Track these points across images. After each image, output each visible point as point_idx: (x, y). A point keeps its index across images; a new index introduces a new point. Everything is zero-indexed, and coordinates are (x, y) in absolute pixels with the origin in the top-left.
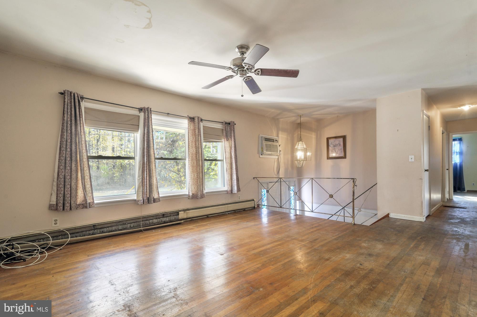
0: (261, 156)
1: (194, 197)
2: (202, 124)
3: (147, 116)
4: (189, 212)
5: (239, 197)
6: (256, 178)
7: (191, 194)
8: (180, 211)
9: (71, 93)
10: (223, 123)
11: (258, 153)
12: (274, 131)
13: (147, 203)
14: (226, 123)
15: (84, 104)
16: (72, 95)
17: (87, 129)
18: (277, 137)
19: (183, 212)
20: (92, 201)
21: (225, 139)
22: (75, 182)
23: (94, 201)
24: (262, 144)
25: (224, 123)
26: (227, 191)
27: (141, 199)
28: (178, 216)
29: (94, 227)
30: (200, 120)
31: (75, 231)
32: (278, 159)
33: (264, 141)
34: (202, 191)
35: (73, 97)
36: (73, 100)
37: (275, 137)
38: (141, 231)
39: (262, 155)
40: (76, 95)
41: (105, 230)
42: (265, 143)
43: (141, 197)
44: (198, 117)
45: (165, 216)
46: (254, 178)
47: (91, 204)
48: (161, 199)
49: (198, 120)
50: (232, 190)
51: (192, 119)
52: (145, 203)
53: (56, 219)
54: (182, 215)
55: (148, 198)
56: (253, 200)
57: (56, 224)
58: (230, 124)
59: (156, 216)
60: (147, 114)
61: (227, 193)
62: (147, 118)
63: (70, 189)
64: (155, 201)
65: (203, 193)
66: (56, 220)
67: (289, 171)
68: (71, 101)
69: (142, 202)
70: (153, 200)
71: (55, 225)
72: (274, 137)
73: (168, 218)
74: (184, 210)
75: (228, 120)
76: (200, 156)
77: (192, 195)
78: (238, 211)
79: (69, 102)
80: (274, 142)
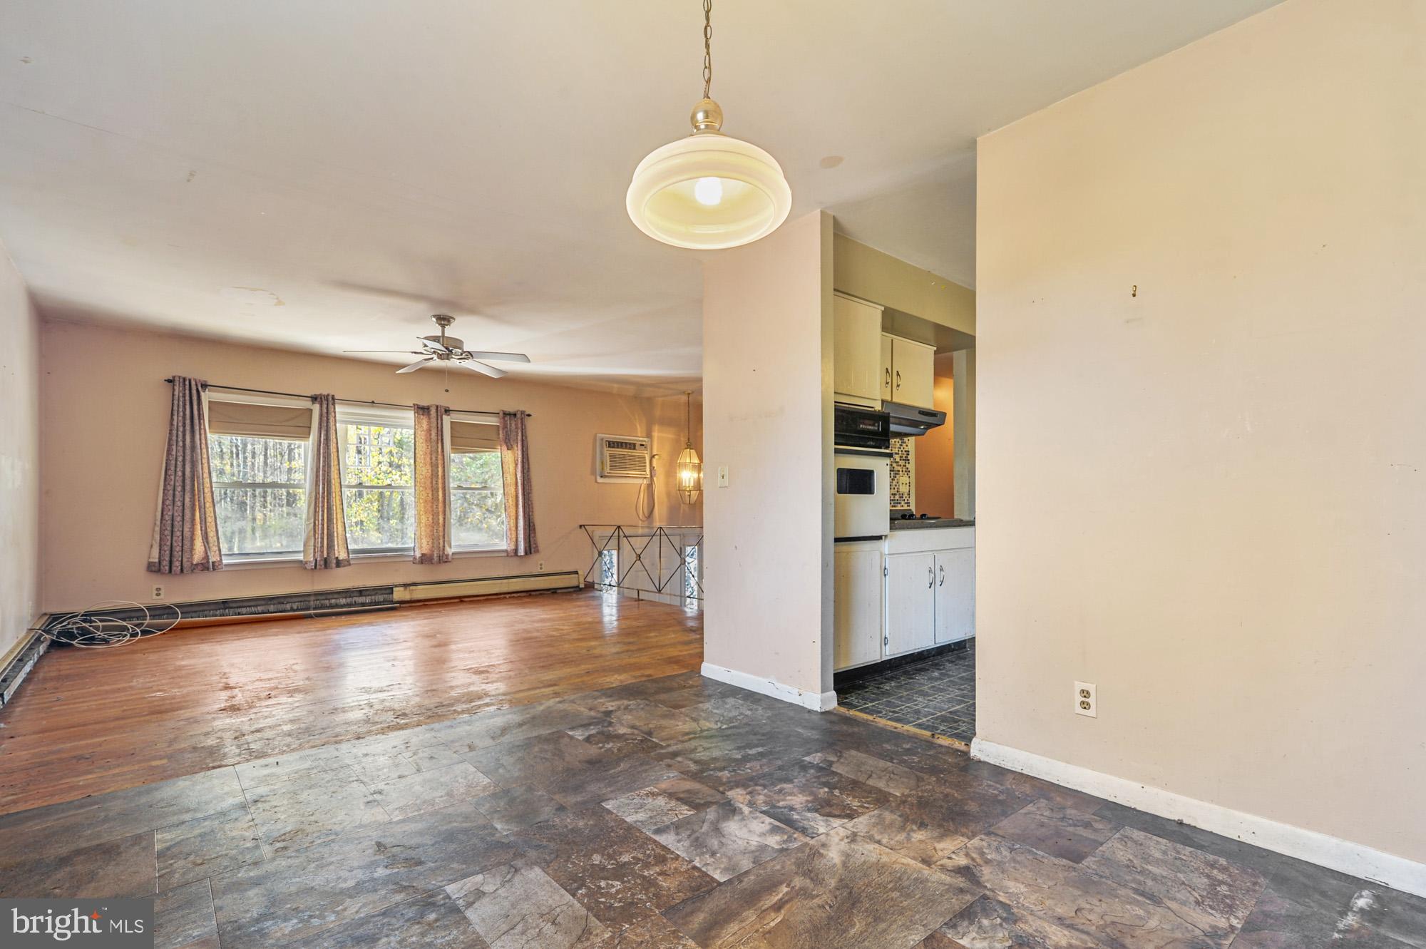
0: (600, 480)
1: (425, 560)
2: (447, 420)
3: (325, 410)
4: (416, 590)
5: (541, 565)
6: (584, 526)
7: (418, 555)
8: (396, 586)
9: (184, 379)
10: (498, 413)
11: (593, 473)
12: (638, 426)
13: (323, 566)
14: (505, 414)
15: (206, 397)
16: (187, 383)
17: (212, 437)
18: (648, 437)
19: (402, 589)
20: (219, 559)
21: (504, 447)
22: (189, 526)
23: (221, 559)
24: (602, 454)
25: (501, 414)
26: (506, 551)
27: (312, 559)
28: (391, 596)
29: (225, 604)
30: (443, 410)
31: (188, 608)
32: (650, 486)
33: (605, 449)
34: (444, 550)
35: (187, 387)
36: (187, 392)
37: (641, 439)
38: (310, 617)
39: (602, 477)
40: (193, 383)
41: (244, 610)
42: (607, 452)
43: (312, 555)
44: (437, 407)
45: (363, 593)
46: (581, 526)
47: (217, 564)
48: (352, 562)
49: (437, 412)
50: (516, 551)
51: (422, 410)
52: (318, 567)
53: (158, 587)
54: (399, 594)
55: (326, 559)
56: (576, 573)
57: (158, 595)
58: (515, 415)
59: (347, 593)
60: (325, 406)
61: (508, 556)
62: (325, 415)
63: (181, 538)
64: (339, 563)
65: (444, 553)
66: (158, 589)
67: (682, 511)
68: (184, 394)
69: (313, 564)
70: (335, 561)
71: (158, 597)
72: (639, 437)
73: (370, 597)
74: (405, 586)
75: (511, 408)
76: (440, 481)
77: (420, 557)
78: (538, 593)
79: (181, 395)
80: (634, 449)
